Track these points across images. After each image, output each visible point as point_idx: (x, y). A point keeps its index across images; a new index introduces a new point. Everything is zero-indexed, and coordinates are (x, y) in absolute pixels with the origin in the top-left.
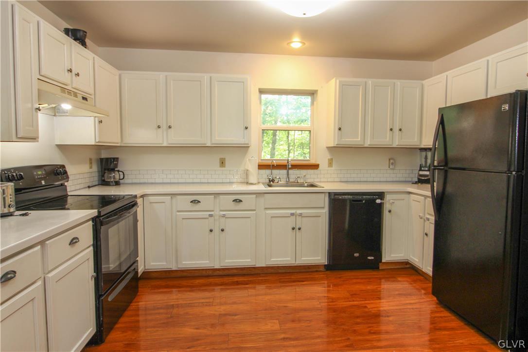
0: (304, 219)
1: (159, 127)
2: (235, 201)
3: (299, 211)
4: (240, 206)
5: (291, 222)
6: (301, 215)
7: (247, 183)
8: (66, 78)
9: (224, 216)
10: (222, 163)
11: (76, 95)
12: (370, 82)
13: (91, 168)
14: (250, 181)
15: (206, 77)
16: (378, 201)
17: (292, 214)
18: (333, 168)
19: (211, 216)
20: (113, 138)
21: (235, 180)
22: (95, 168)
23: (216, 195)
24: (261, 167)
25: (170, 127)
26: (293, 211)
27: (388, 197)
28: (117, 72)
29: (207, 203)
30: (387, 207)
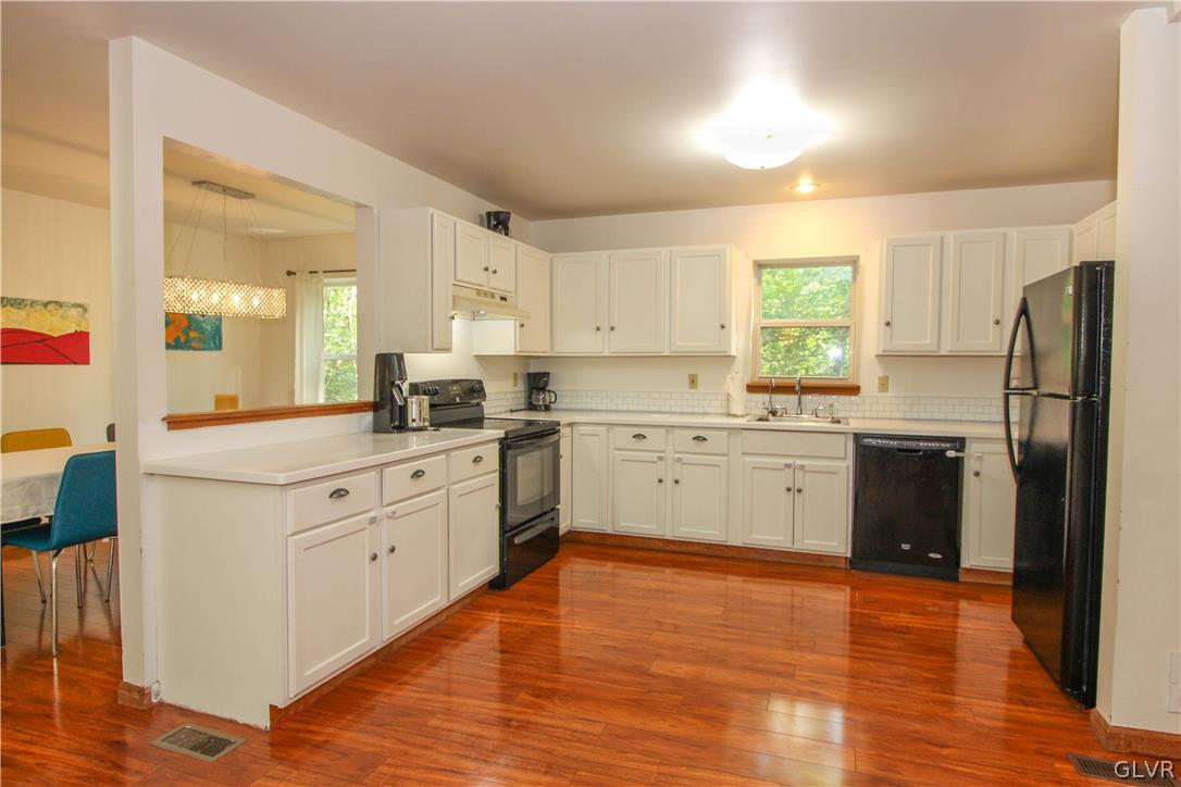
0: (808, 475)
1: (598, 329)
2: (697, 438)
3: (800, 462)
4: (703, 447)
5: (785, 478)
6: (802, 467)
7: (729, 415)
8: (482, 279)
9: (679, 460)
10: (693, 382)
11: (493, 296)
12: (950, 237)
13: (515, 385)
14: (733, 412)
15: (664, 252)
16: (951, 454)
17: (788, 466)
18: (890, 393)
19: (660, 458)
20: (539, 346)
21: (712, 410)
22: (522, 386)
23: (670, 428)
24: (753, 388)
25: (612, 329)
26: (790, 461)
27: (972, 449)
28: (547, 256)
29: (655, 439)
30: (970, 466)
